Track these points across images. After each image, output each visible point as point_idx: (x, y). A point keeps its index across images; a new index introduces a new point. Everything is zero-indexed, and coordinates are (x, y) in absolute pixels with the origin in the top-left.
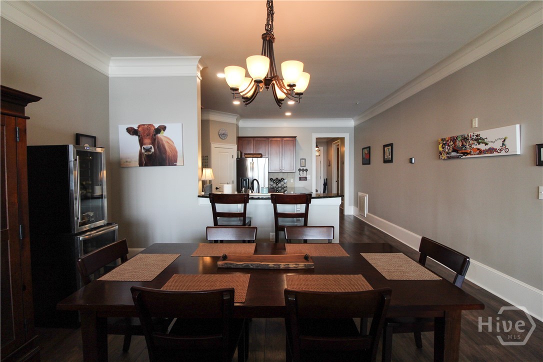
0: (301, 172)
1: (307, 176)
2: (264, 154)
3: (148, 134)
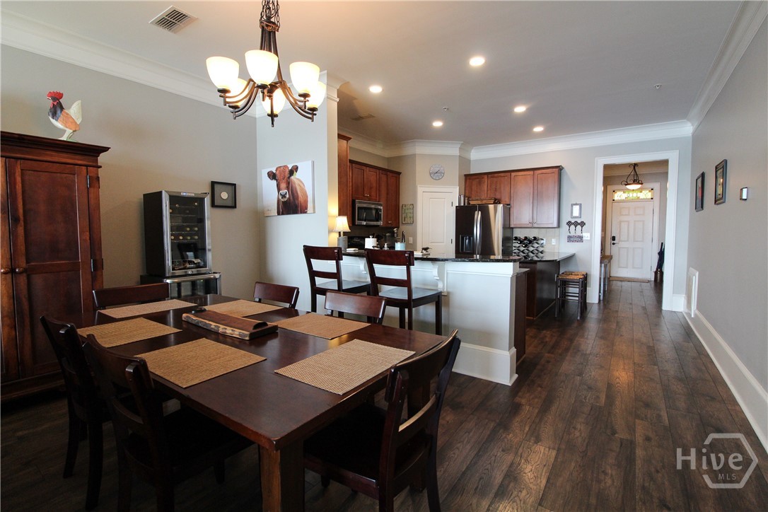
0: (573, 227)
1: (584, 234)
2: (503, 199)
3: (284, 177)
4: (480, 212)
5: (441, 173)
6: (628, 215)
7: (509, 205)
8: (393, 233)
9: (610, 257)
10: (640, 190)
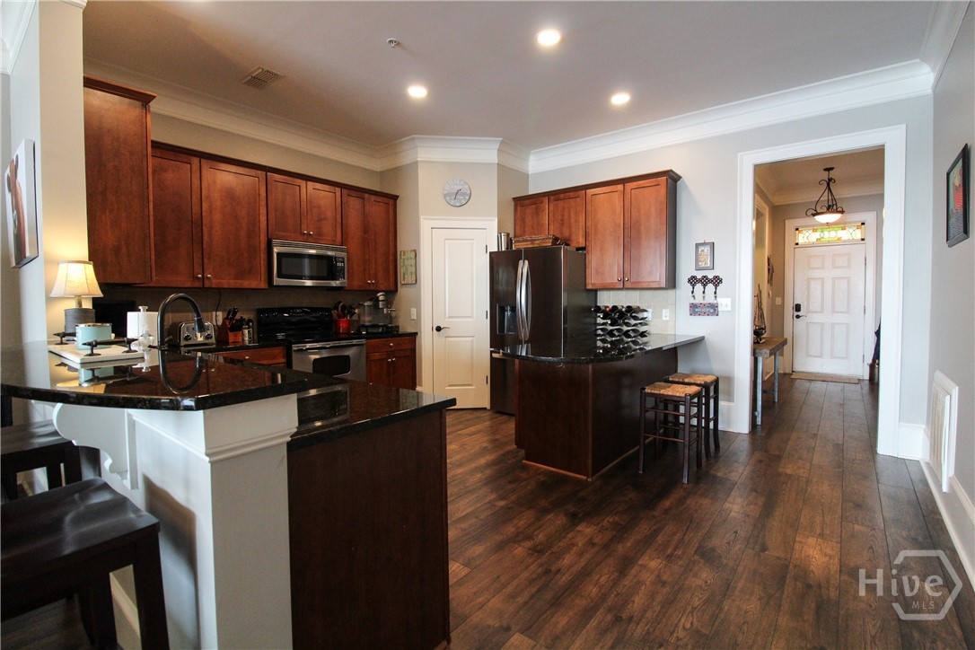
0: (699, 287)
1: (720, 301)
2: (573, 237)
4: (526, 262)
5: (465, 194)
6: (822, 268)
7: (583, 249)
8: (377, 300)
10: (841, 225)
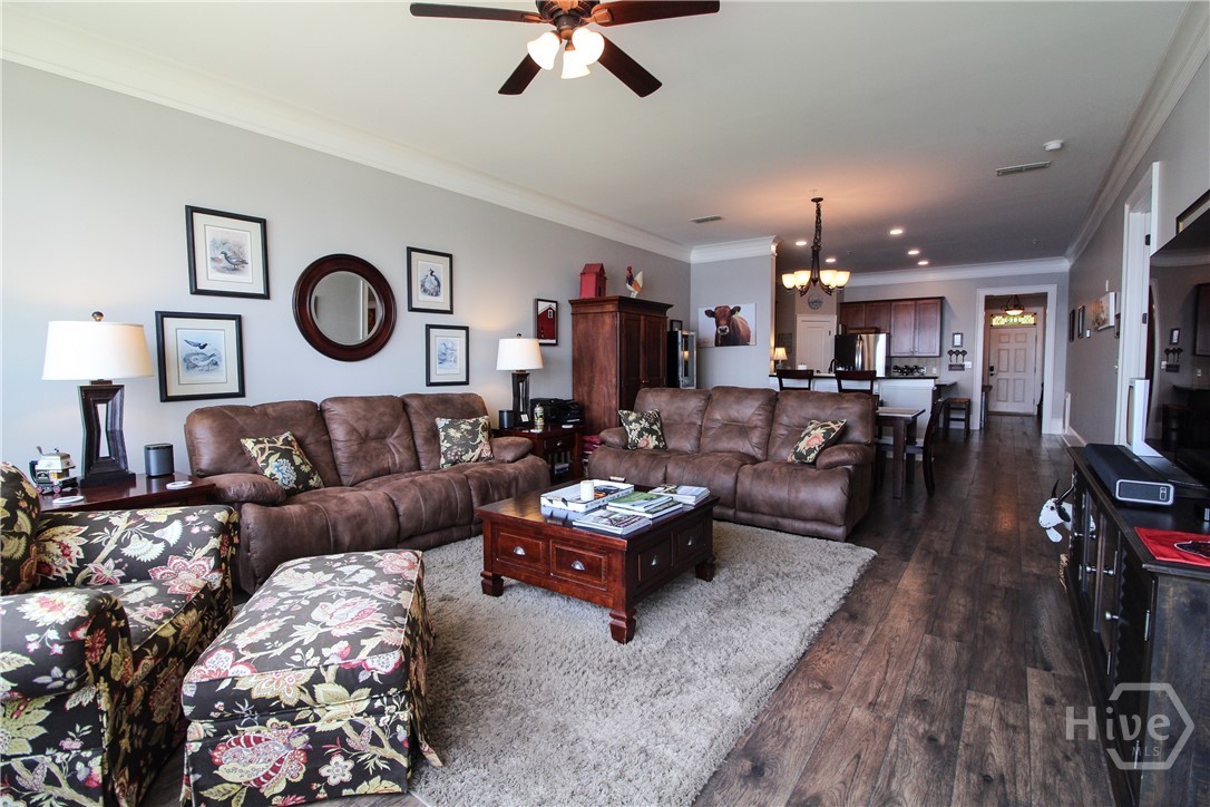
0: (954, 356)
1: (966, 363)
2: (885, 328)
3: (724, 316)
6: (1008, 342)
7: (892, 334)
9: (990, 387)
10: (1022, 315)
